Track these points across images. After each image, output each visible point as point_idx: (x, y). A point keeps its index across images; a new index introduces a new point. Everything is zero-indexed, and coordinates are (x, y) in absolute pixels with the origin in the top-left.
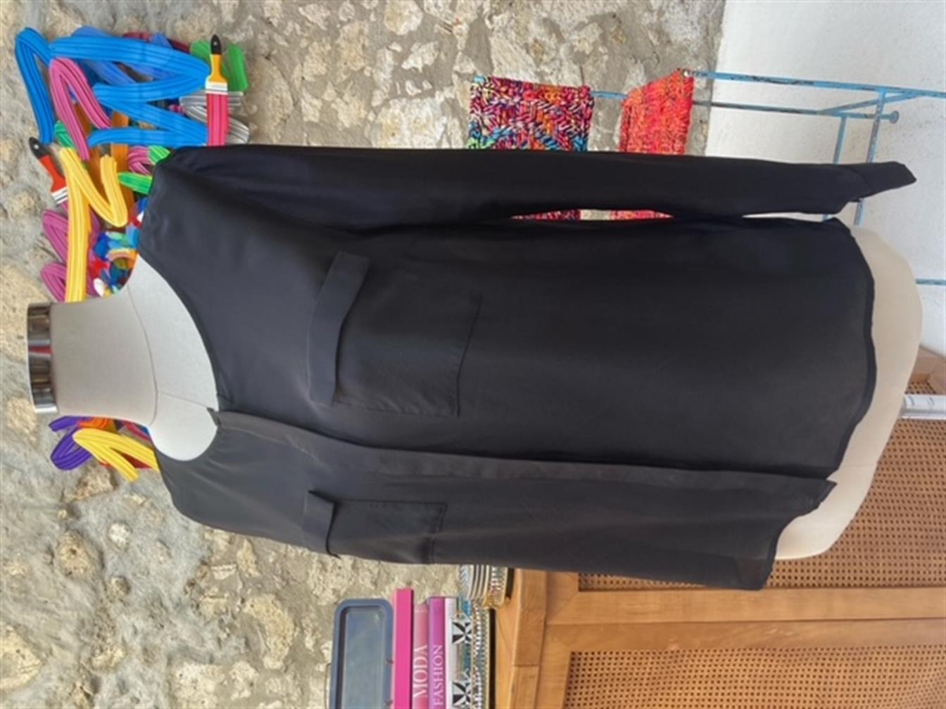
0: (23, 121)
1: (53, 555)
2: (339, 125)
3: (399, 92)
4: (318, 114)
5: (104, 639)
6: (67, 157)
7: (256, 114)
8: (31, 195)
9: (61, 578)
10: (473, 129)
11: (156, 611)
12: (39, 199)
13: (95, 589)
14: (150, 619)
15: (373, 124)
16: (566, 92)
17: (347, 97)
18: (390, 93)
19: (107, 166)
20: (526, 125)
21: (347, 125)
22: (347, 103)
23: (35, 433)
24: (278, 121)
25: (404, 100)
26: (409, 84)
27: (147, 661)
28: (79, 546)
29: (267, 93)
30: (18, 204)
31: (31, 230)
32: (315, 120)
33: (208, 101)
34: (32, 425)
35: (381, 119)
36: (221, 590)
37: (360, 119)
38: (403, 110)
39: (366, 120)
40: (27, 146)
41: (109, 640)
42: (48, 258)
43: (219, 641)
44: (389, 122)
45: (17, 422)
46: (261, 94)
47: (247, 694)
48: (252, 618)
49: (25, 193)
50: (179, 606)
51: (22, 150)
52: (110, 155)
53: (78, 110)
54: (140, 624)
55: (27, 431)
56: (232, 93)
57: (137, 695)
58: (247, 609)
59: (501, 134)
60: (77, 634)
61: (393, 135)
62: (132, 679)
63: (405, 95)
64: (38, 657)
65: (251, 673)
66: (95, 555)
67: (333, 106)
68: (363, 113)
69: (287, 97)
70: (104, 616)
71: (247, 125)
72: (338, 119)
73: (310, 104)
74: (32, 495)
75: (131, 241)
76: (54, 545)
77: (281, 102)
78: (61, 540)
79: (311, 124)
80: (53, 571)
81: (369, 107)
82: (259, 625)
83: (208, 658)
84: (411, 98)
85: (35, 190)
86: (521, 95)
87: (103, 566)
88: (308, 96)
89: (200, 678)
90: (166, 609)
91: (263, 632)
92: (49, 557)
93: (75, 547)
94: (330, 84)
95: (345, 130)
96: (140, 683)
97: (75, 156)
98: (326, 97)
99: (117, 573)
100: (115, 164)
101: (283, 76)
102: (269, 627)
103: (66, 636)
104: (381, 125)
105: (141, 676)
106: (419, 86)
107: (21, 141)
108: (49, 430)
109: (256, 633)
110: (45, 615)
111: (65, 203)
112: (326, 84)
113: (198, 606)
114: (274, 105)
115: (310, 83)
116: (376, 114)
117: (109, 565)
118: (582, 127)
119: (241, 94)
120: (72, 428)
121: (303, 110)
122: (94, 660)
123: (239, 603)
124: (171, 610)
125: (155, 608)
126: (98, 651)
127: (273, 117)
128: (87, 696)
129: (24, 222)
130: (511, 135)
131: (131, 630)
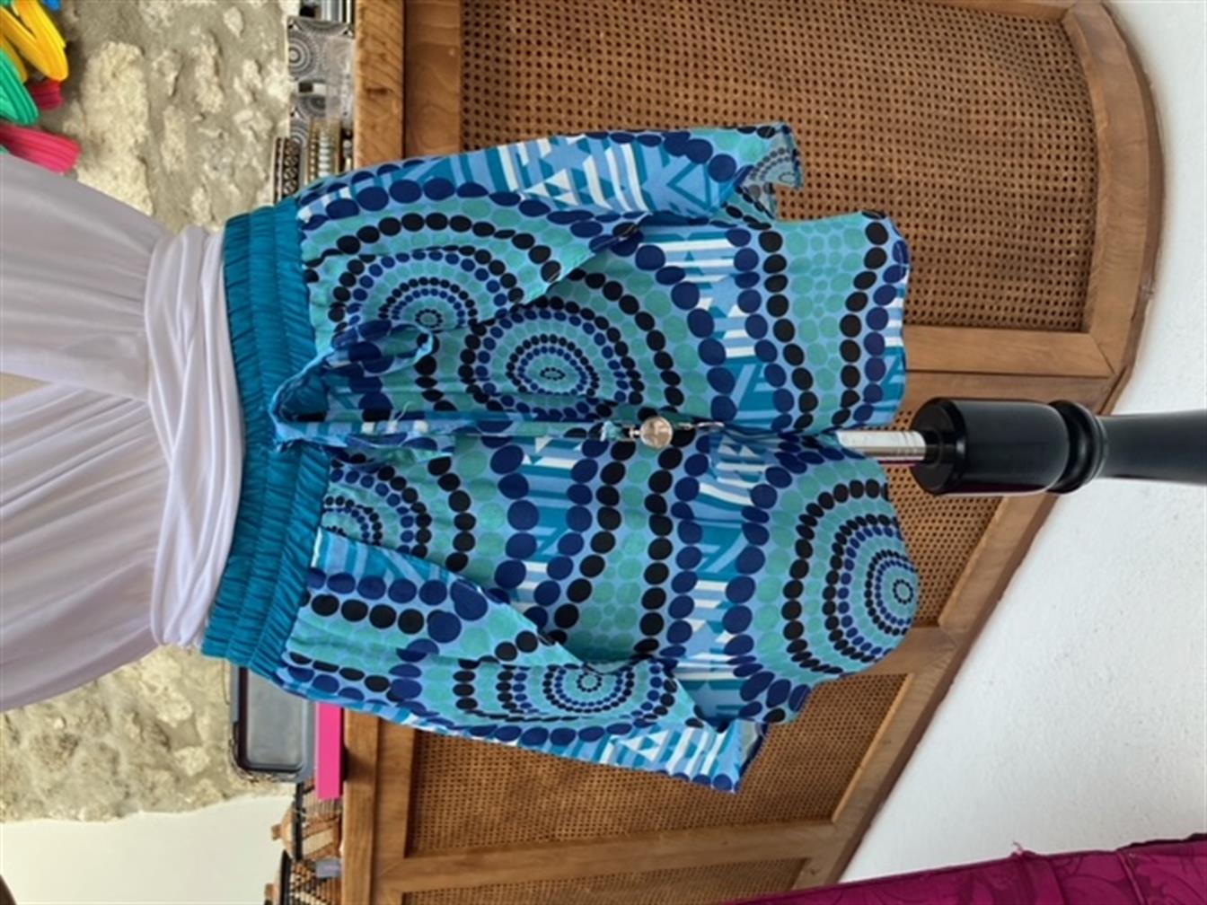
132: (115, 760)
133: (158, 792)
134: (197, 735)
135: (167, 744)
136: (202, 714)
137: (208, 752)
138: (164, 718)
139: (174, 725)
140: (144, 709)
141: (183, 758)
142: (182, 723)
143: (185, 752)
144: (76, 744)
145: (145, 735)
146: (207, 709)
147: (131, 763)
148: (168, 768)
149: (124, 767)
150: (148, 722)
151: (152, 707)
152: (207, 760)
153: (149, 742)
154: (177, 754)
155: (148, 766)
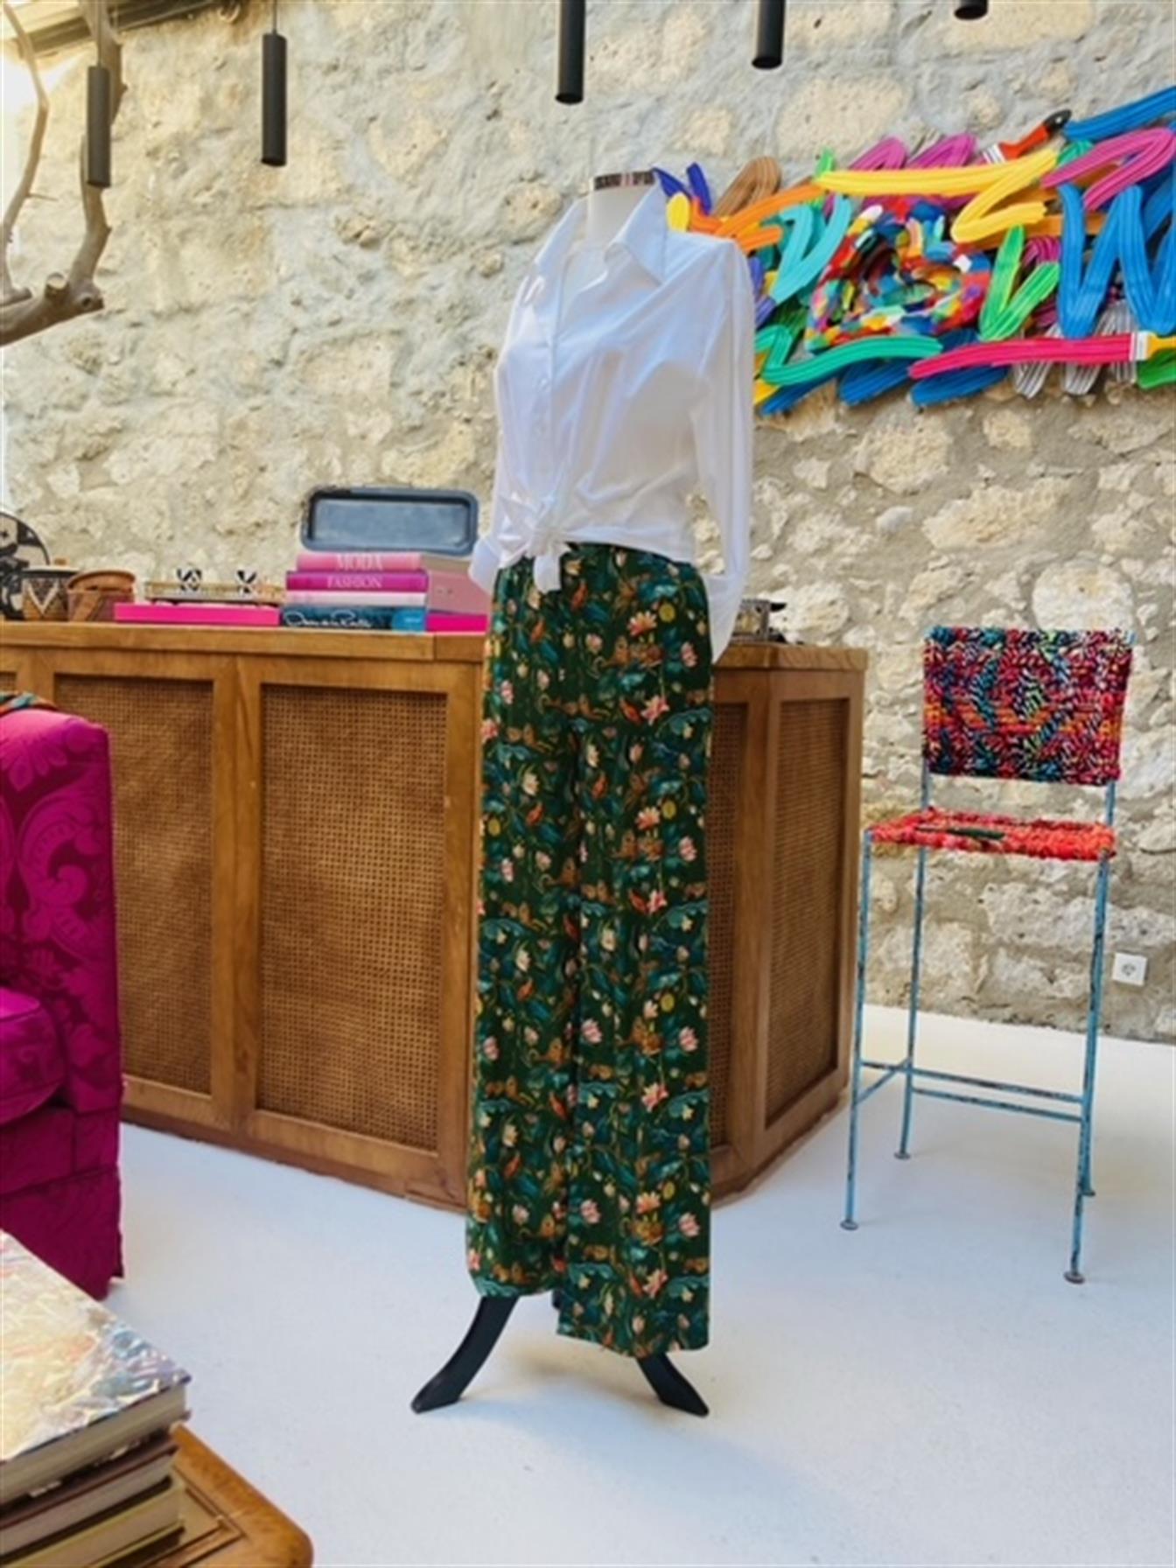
0: (1094, 101)
1: (532, 180)
2: (1095, 516)
3: (1141, 595)
4: (1109, 486)
5: (426, 250)
6: (1046, 158)
7: (1108, 403)
8: (996, 117)
9: (503, 193)
10: (1067, 635)
11: (458, 312)
12: (990, 129)
13: (488, 234)
14: (447, 306)
15: (1096, 561)
16: (1113, 747)
17: (1133, 524)
18: (1140, 583)
19: (1033, 212)
20: (1069, 699)
21: (1095, 527)
22: (1124, 524)
23: (686, 147)
24: (1099, 434)
25: (1130, 603)
26: (1153, 608)
27: (397, 304)
28: (542, 211)
29: (1137, 416)
30: (983, 103)
31: (950, 122)
32: (1101, 484)
33: (1123, 335)
34: (695, 143)
35: (1103, 572)
36: (482, 392)
37: (1103, 543)
38: (1117, 601)
39: (1101, 551)
40: (1062, 108)
41: (424, 257)
42: (911, 147)
43: (419, 393)
44: (1099, 583)
45: (699, 123)
46: (1135, 409)
47: (352, 431)
48: (446, 432)
49: (997, 110)
50: (464, 340)
51: (1056, 102)
52: (1046, 214)
53: (1108, 168)
54: (442, 294)
55: (688, 136)
56: (1134, 367)
57: (356, 296)
58: (457, 426)
59: (1058, 669)
60: (433, 217)
61: (1082, 590)
62: (376, 289)
63: (1138, 603)
64: (407, 172)
65: (376, 436)
66: (530, 232)
67: (1121, 507)
68: (1111, 548)
69: (1133, 444)
70: (454, 248)
71: (1091, 392)
72: (1102, 514)
73: (1122, 476)
74: (608, 149)
75: (931, 249)
76: (544, 181)
77: (1125, 437)
78: (551, 190)
79: (1095, 479)
80: (512, 182)
81: (1119, 556)
82: (436, 444)
83: (397, 379)
84: (1133, 612)
85: (1000, 124)
86: (1107, 689)
87: (516, 243)
88: (1133, 471)
89: (374, 371)
90: (460, 325)
91: (428, 449)
92: (529, 176)
93: (541, 206)
94: (1151, 500)
95: (1087, 527)
96: (372, 298)
97: (1047, 168)
98: (1133, 497)
99: (507, 260)
100: (1033, 221)
101: (1161, 437)
102: (434, 456)
103: (432, 204)
104: (1095, 572)
105: (379, 299)
106: (1150, 622)
107: (1067, 101)
108: (689, 163)
109: (427, 438)
110: (458, 177)
111: (984, 162)
112: (1152, 495)
113: (462, 364)
114: (1120, 426)
115: (1151, 474)
116: (1111, 565)
117: (518, 250)
118: (1068, 772)
119: (1133, 380)
120: (691, 191)
121: (1113, 467)
122: (401, 240)
123: (466, 415)
124: (459, 330)
125: (463, 311)
126: (411, 244)
127: (1104, 426)
128: (358, 235)
129: (960, 112)
130: (1058, 682)
131: (435, 282)
132: (70, 407)
133: (30, 446)
134: (93, 488)
135: (86, 458)
136: (116, 493)
137: (74, 497)
138: (114, 457)
139: (105, 465)
140: (125, 438)
141: (67, 472)
142: (108, 473)
143: (75, 475)
144: (90, 372)
145: (97, 438)
146: (120, 499)
147: (66, 423)
148: (57, 458)
149: (61, 416)
150: (110, 441)
151: (126, 446)
152: (65, 496)
153: (89, 441)
154: (73, 467)
155: (62, 439)
